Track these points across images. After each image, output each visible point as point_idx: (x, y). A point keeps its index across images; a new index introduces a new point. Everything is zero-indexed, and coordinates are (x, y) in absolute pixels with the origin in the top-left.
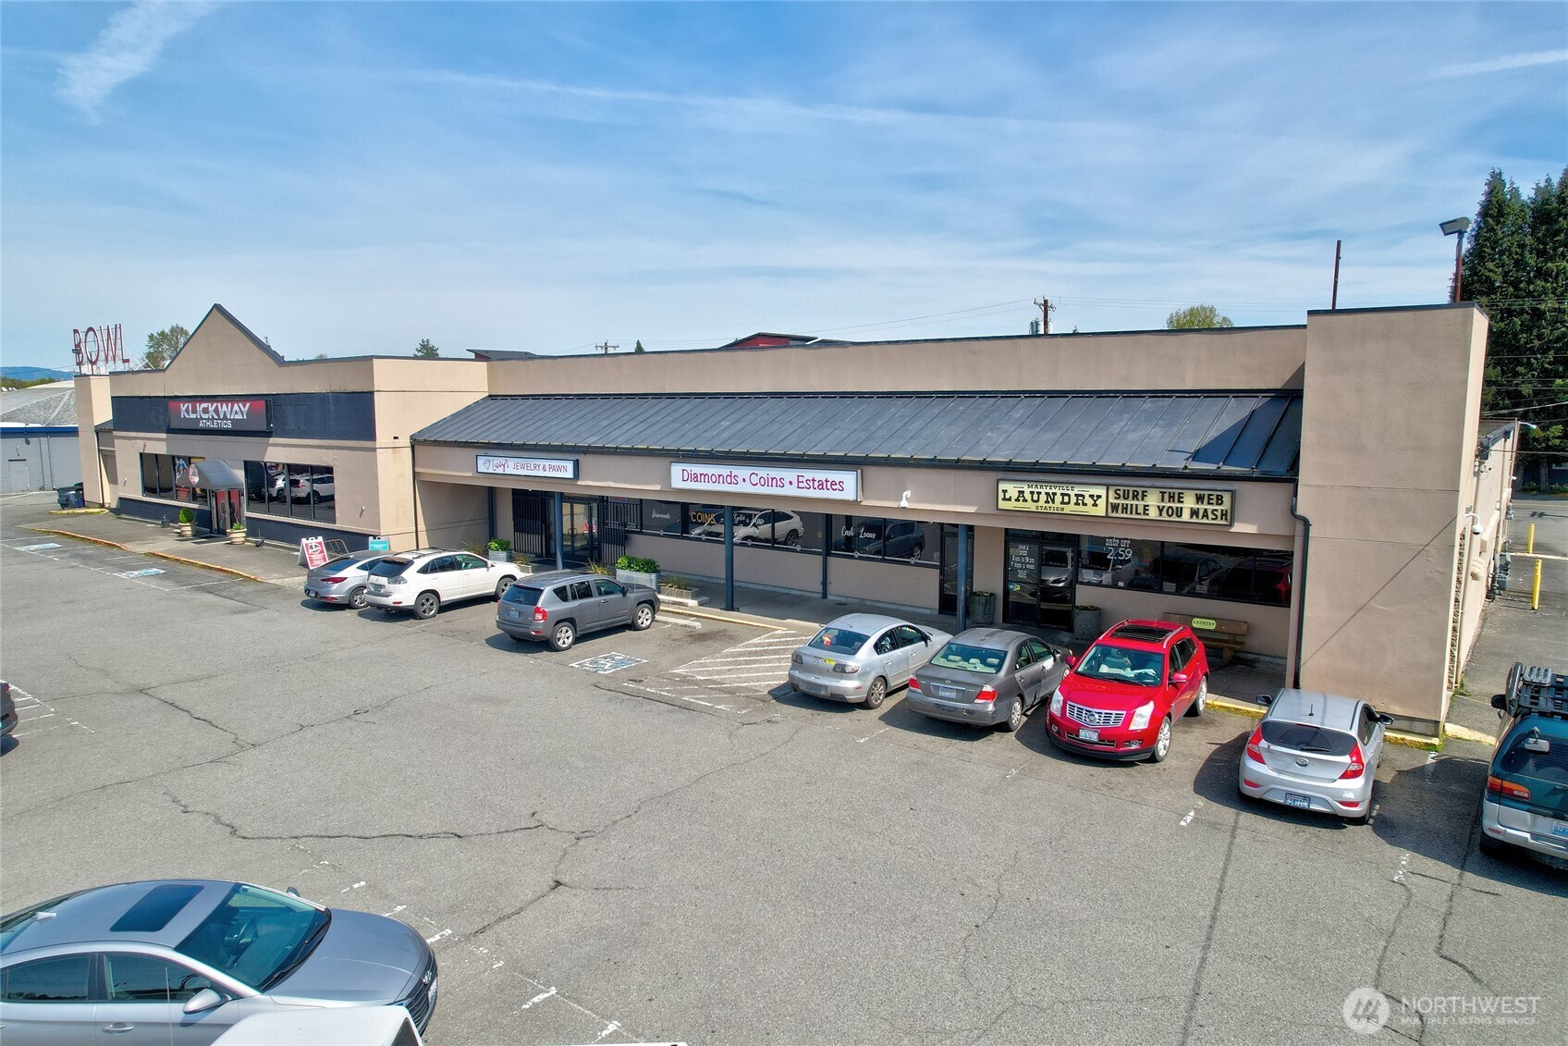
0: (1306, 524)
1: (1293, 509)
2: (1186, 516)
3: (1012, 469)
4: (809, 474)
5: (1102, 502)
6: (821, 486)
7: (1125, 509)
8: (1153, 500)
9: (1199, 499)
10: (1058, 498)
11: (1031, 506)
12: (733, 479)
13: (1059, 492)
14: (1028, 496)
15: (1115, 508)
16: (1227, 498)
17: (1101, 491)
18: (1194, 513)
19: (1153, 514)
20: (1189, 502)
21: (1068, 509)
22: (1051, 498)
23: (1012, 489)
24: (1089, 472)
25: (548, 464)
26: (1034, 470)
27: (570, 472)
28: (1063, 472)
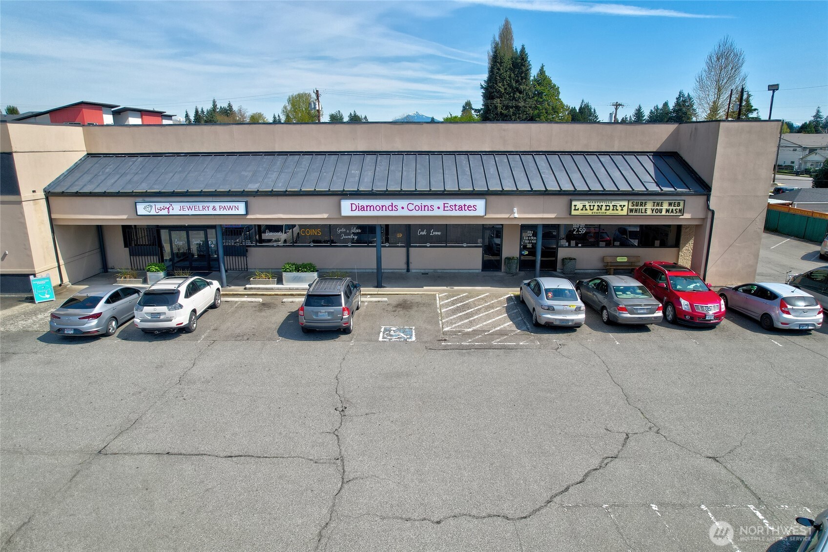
0: (713, 212)
1: (708, 206)
2: (664, 213)
3: (576, 194)
4: (452, 202)
5: (625, 209)
6: (461, 208)
7: (636, 211)
8: (649, 206)
9: (670, 204)
10: (604, 208)
11: (589, 212)
12: (393, 207)
13: (604, 204)
14: (588, 207)
15: (631, 211)
16: (682, 203)
17: (626, 203)
18: (667, 211)
19: (649, 212)
20: (665, 206)
21: (608, 213)
22: (600, 207)
23: (579, 204)
24: (618, 194)
25: (217, 205)
26: (589, 194)
27: (242, 211)
28: (604, 194)
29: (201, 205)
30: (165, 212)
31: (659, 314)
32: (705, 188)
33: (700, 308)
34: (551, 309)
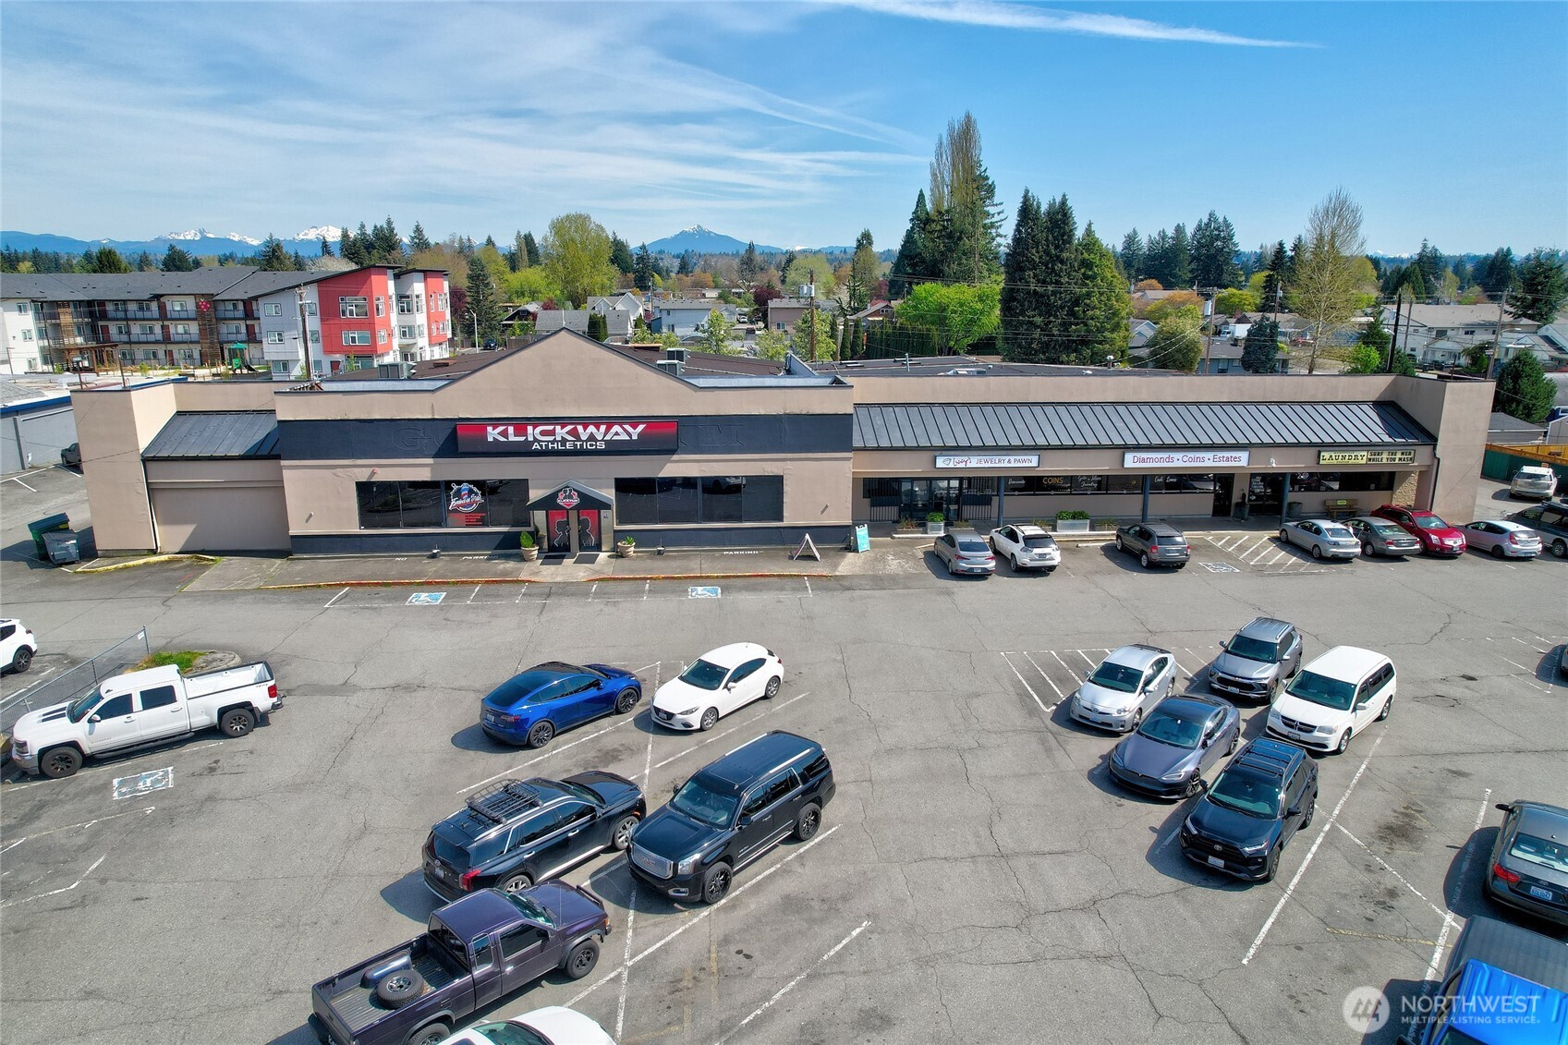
0: (1439, 460)
1: (1435, 454)
2: (1397, 461)
3: (1324, 446)
4: (1220, 454)
5: (1365, 458)
6: (1228, 459)
7: (1374, 460)
8: (1385, 456)
9: (1403, 454)
10: (1347, 457)
11: (1335, 462)
12: (1170, 460)
13: (1347, 455)
14: (1334, 457)
15: (1370, 460)
16: (1413, 452)
17: (1365, 454)
18: (1400, 459)
19: (1384, 461)
20: (1399, 456)
21: (1350, 462)
22: (1344, 457)
23: (1326, 455)
24: (1358, 446)
25: (1012, 458)
26: (1333, 446)
27: (1034, 463)
28: (1346, 446)
29: (997, 458)
30: (962, 465)
31: (1417, 547)
32: (1431, 439)
33: (1449, 542)
34: (1336, 544)
